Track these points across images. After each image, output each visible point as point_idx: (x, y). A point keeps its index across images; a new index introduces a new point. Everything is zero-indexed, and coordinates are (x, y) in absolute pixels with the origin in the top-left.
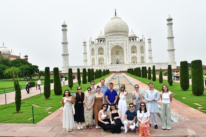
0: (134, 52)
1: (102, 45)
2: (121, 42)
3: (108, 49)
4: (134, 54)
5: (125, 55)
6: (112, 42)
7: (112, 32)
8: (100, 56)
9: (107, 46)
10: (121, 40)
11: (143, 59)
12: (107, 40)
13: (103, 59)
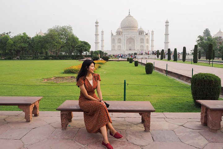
0: (141, 43)
1: (120, 37)
2: (134, 35)
3: (124, 40)
4: (142, 44)
5: (136, 44)
6: (128, 35)
7: (127, 27)
8: (118, 44)
9: (124, 38)
10: (133, 34)
11: (148, 47)
12: (124, 33)
13: (121, 46)
